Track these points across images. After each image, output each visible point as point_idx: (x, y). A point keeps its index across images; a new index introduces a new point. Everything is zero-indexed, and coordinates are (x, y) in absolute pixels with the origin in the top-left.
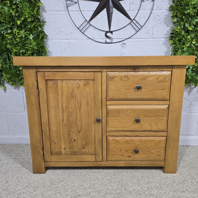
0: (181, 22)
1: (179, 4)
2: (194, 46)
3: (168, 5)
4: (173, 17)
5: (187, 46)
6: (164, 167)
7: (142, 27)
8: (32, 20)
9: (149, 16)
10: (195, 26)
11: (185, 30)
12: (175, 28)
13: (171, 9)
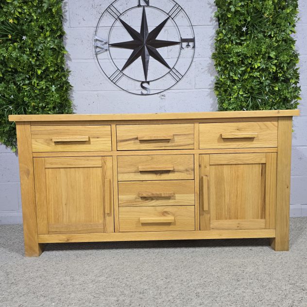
0: (225, 71)
2: (241, 97)
3: (210, 52)
4: (216, 65)
5: (234, 97)
7: (183, 76)
8: (54, 69)
9: (190, 64)
11: (230, 79)
12: (220, 77)
13: (214, 56)
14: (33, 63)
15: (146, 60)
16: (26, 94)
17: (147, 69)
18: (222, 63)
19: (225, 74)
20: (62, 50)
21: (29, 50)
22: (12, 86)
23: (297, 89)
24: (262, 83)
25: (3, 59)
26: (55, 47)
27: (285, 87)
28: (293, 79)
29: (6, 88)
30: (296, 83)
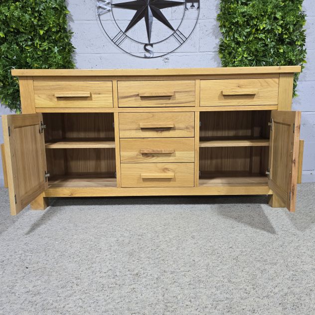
0: (230, 33)
1: (227, 12)
2: (246, 60)
3: (215, 13)
4: (221, 27)
5: (238, 59)
7: (187, 39)
8: (57, 30)
9: (194, 26)
10: (246, 37)
11: (235, 42)
12: (224, 39)
13: (219, 18)
14: (35, 23)
15: (150, 21)
16: (28, 54)
17: (151, 31)
18: (227, 24)
19: (229, 36)
20: (64, 10)
21: (31, 9)
22: (15, 47)
23: (302, 52)
24: (267, 45)
25: (5, 18)
26: (57, 7)
27: (290, 50)
28: (298, 41)
29: (8, 48)
30: (302, 45)
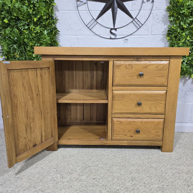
0: (177, 21)
1: (175, 5)
2: (188, 42)
3: (165, 6)
4: (170, 16)
5: (182, 42)
6: (162, 146)
7: (142, 25)
8: (46, 18)
9: (148, 15)
10: (189, 24)
11: (180, 28)
12: (172, 26)
14: (31, 12)
17: (116, 19)
19: (176, 23)
20: (52, 3)
21: (28, 2)
26: (47, 0)
29: (11, 31)
